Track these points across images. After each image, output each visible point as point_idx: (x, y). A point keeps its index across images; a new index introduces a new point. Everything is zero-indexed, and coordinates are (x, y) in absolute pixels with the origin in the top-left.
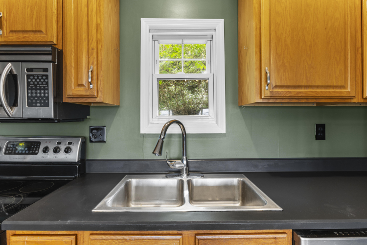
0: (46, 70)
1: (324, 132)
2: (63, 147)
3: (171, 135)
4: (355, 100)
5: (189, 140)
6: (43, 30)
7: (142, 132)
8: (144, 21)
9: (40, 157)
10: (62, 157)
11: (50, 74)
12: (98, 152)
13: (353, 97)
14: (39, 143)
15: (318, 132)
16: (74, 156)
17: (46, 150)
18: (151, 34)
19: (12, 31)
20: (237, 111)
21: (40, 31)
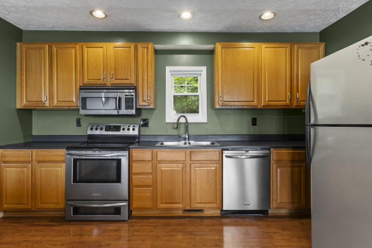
0: (132, 95)
1: (256, 122)
2: (131, 128)
3: (180, 123)
4: (258, 107)
5: (189, 125)
6: (129, 78)
7: (166, 121)
8: (167, 68)
9: (121, 133)
10: (131, 132)
11: (134, 97)
12: (145, 131)
13: (257, 106)
14: (120, 127)
15: (253, 122)
16: (136, 133)
17: (124, 129)
18: (170, 73)
19: (116, 79)
20: (213, 111)
21: (128, 79)
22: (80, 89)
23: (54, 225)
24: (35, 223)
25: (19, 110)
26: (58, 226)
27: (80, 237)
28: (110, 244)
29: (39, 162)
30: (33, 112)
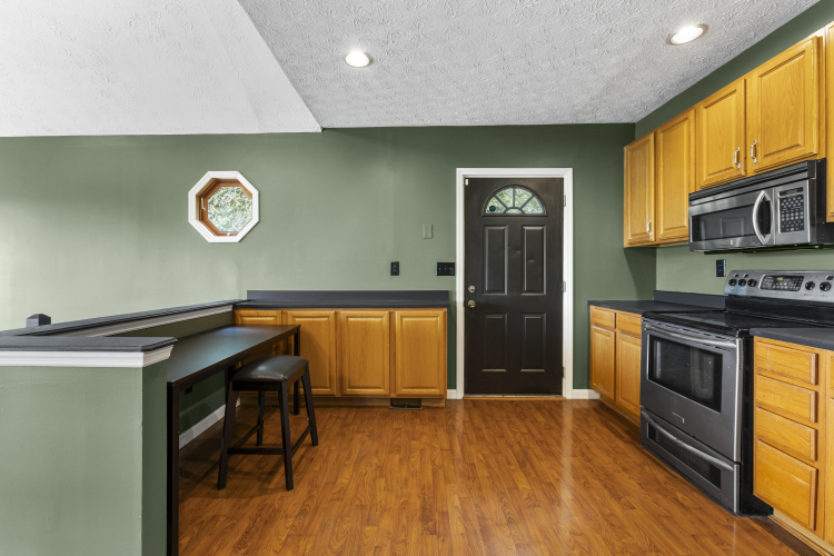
0: (801, 189)
6: (800, 142)
9: (801, 294)
11: (806, 193)
14: (802, 278)
17: (809, 286)
19: (766, 156)
22: (691, 200)
23: (621, 437)
24: (611, 424)
25: (627, 250)
26: (625, 442)
27: (620, 469)
28: (634, 508)
29: (623, 332)
30: (658, 251)
